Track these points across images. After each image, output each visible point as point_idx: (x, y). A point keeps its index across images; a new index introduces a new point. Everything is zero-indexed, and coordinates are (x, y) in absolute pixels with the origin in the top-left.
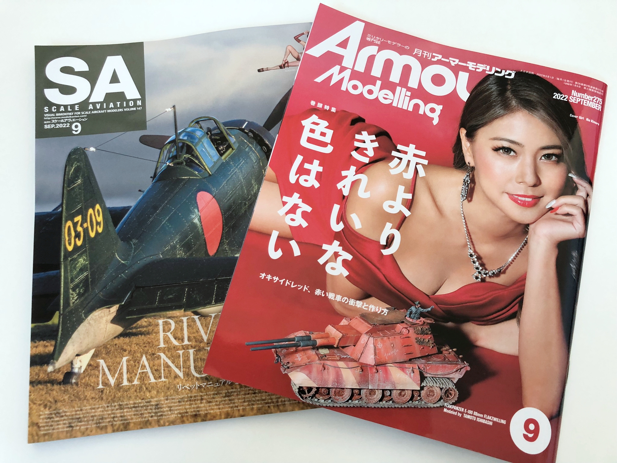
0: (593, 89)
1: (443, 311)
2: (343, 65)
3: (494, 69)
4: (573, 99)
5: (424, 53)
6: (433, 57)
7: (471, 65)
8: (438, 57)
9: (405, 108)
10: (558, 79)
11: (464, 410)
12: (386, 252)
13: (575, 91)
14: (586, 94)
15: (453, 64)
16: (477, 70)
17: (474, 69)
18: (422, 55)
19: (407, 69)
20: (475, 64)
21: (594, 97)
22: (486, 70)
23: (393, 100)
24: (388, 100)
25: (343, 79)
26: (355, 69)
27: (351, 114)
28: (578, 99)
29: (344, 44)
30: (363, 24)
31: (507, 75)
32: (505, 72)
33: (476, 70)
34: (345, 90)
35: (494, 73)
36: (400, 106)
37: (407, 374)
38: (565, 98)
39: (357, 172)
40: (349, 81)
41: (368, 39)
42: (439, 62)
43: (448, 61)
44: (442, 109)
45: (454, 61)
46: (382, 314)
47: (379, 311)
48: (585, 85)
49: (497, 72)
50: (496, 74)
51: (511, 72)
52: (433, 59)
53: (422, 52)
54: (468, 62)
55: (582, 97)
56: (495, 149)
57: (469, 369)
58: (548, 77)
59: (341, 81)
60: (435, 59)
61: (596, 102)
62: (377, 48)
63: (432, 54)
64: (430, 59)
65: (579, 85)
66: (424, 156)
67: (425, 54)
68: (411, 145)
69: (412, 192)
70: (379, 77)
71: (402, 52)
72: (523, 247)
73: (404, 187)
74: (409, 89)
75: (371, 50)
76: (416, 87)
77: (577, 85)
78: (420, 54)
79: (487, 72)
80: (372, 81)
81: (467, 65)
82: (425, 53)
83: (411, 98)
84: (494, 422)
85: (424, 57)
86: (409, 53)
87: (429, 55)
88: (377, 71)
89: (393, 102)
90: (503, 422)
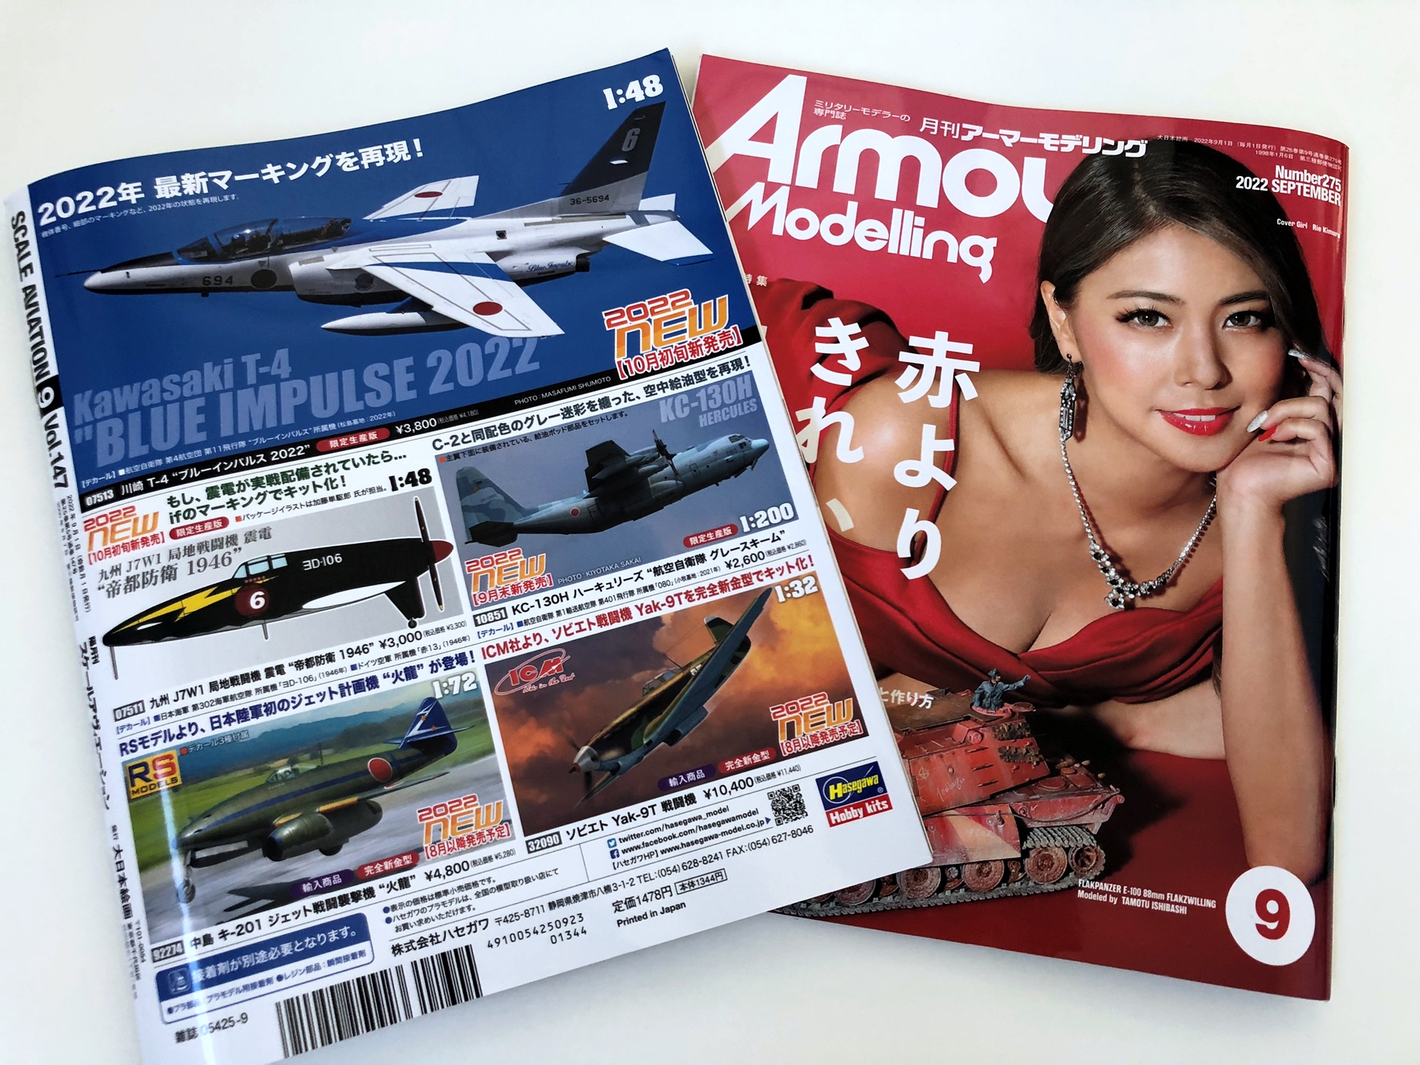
0: (1319, 158)
1: (1050, 682)
2: (770, 179)
3: (1099, 141)
4: (1279, 185)
5: (944, 125)
6: (964, 132)
7: (1048, 141)
8: (975, 131)
9: (916, 253)
10: (1242, 145)
11: (1122, 890)
12: (912, 573)
13: (1283, 167)
14: (1305, 171)
15: (1008, 143)
16: (1063, 149)
17: (1056, 149)
18: (940, 131)
19: (910, 168)
20: (1057, 136)
21: (1325, 176)
22: (1081, 147)
23: (888, 240)
24: (877, 241)
25: (773, 210)
26: (797, 184)
27: (800, 285)
28: (1290, 183)
29: (766, 134)
30: (804, 79)
31: (1130, 151)
32: (1125, 144)
33: (1059, 149)
34: (781, 234)
35: (1101, 151)
36: (904, 251)
37: (989, 828)
38: (1261, 184)
39: (829, 409)
40: (788, 211)
41: (819, 112)
42: (977, 143)
43: (996, 137)
44: (995, 245)
45: (1010, 137)
46: (921, 706)
47: (912, 701)
48: (1301, 152)
49: (1105, 147)
50: (1105, 152)
51: (1137, 143)
52: (964, 138)
53: (940, 124)
54: (1042, 135)
55: (1298, 179)
56: (1121, 317)
57: (1121, 800)
58: (1221, 142)
59: (770, 215)
60: (968, 137)
61: (1328, 186)
62: (840, 128)
63: (961, 127)
64: (957, 137)
65: (1288, 153)
66: (971, 352)
67: (946, 128)
68: (938, 333)
69: (954, 434)
70: (852, 192)
71: (894, 130)
72: (1209, 523)
73: (935, 427)
74: (920, 211)
75: (828, 135)
76: (934, 204)
77: (1284, 153)
78: (936, 128)
79: (1085, 151)
80: (838, 204)
81: (1040, 141)
82: (946, 126)
83: (927, 231)
84: (1189, 907)
85: (945, 135)
86: (912, 129)
87: (955, 129)
88: (845, 182)
89: (887, 244)
90: (1210, 904)
